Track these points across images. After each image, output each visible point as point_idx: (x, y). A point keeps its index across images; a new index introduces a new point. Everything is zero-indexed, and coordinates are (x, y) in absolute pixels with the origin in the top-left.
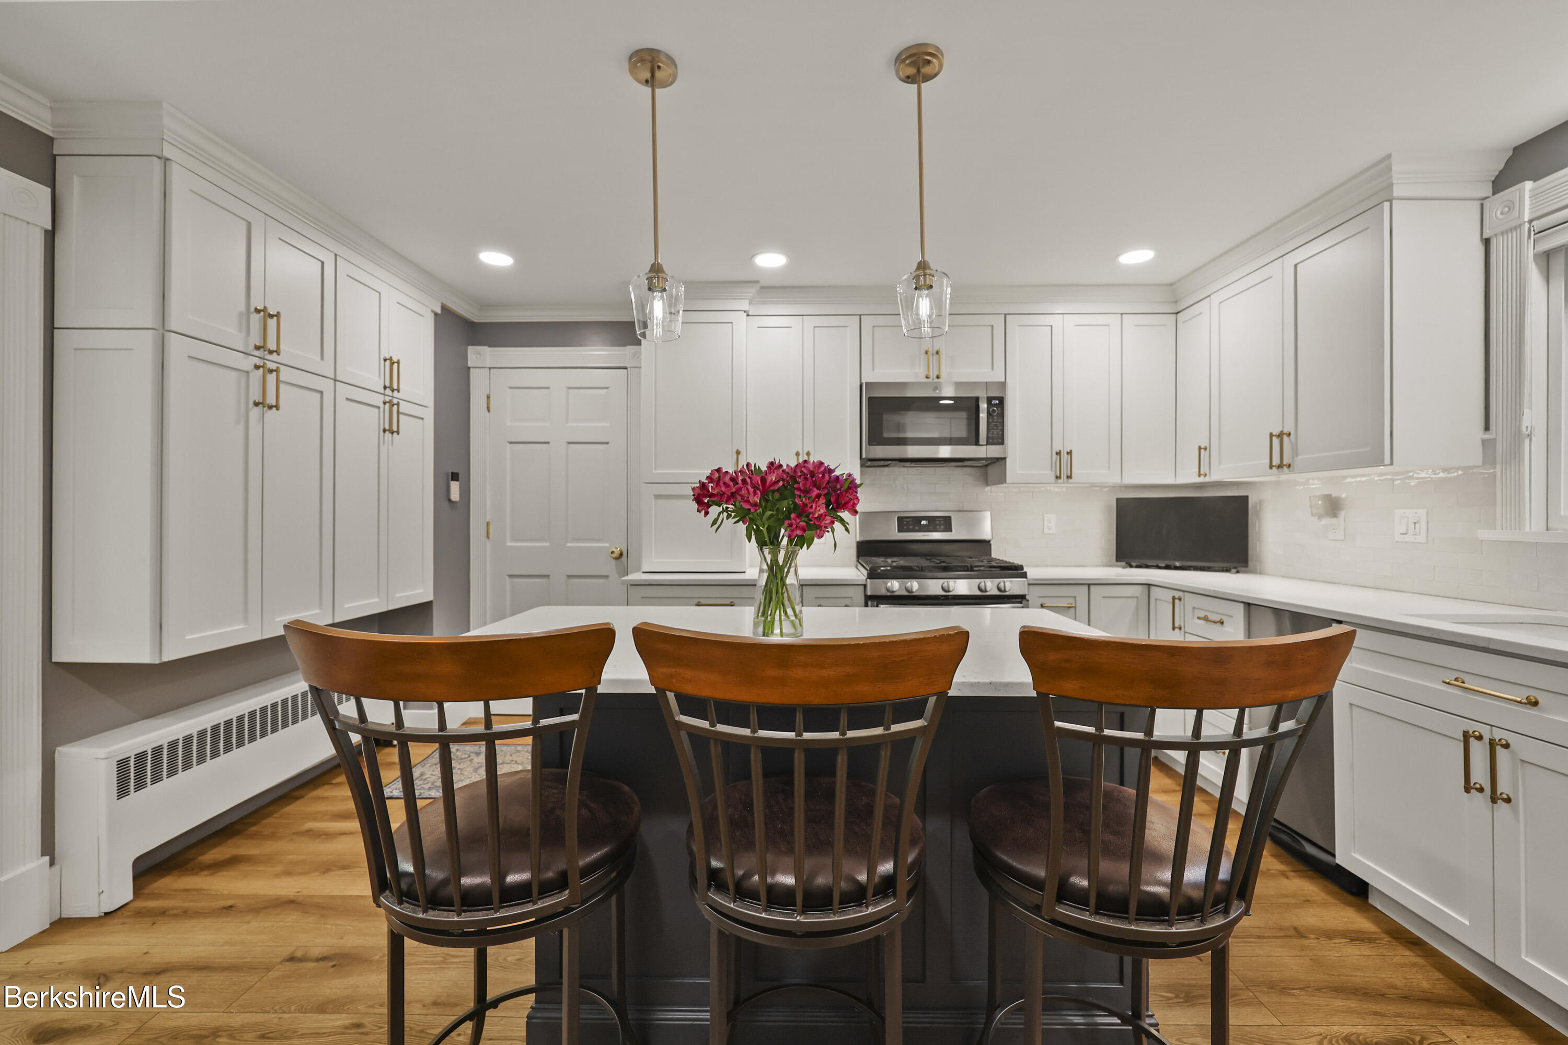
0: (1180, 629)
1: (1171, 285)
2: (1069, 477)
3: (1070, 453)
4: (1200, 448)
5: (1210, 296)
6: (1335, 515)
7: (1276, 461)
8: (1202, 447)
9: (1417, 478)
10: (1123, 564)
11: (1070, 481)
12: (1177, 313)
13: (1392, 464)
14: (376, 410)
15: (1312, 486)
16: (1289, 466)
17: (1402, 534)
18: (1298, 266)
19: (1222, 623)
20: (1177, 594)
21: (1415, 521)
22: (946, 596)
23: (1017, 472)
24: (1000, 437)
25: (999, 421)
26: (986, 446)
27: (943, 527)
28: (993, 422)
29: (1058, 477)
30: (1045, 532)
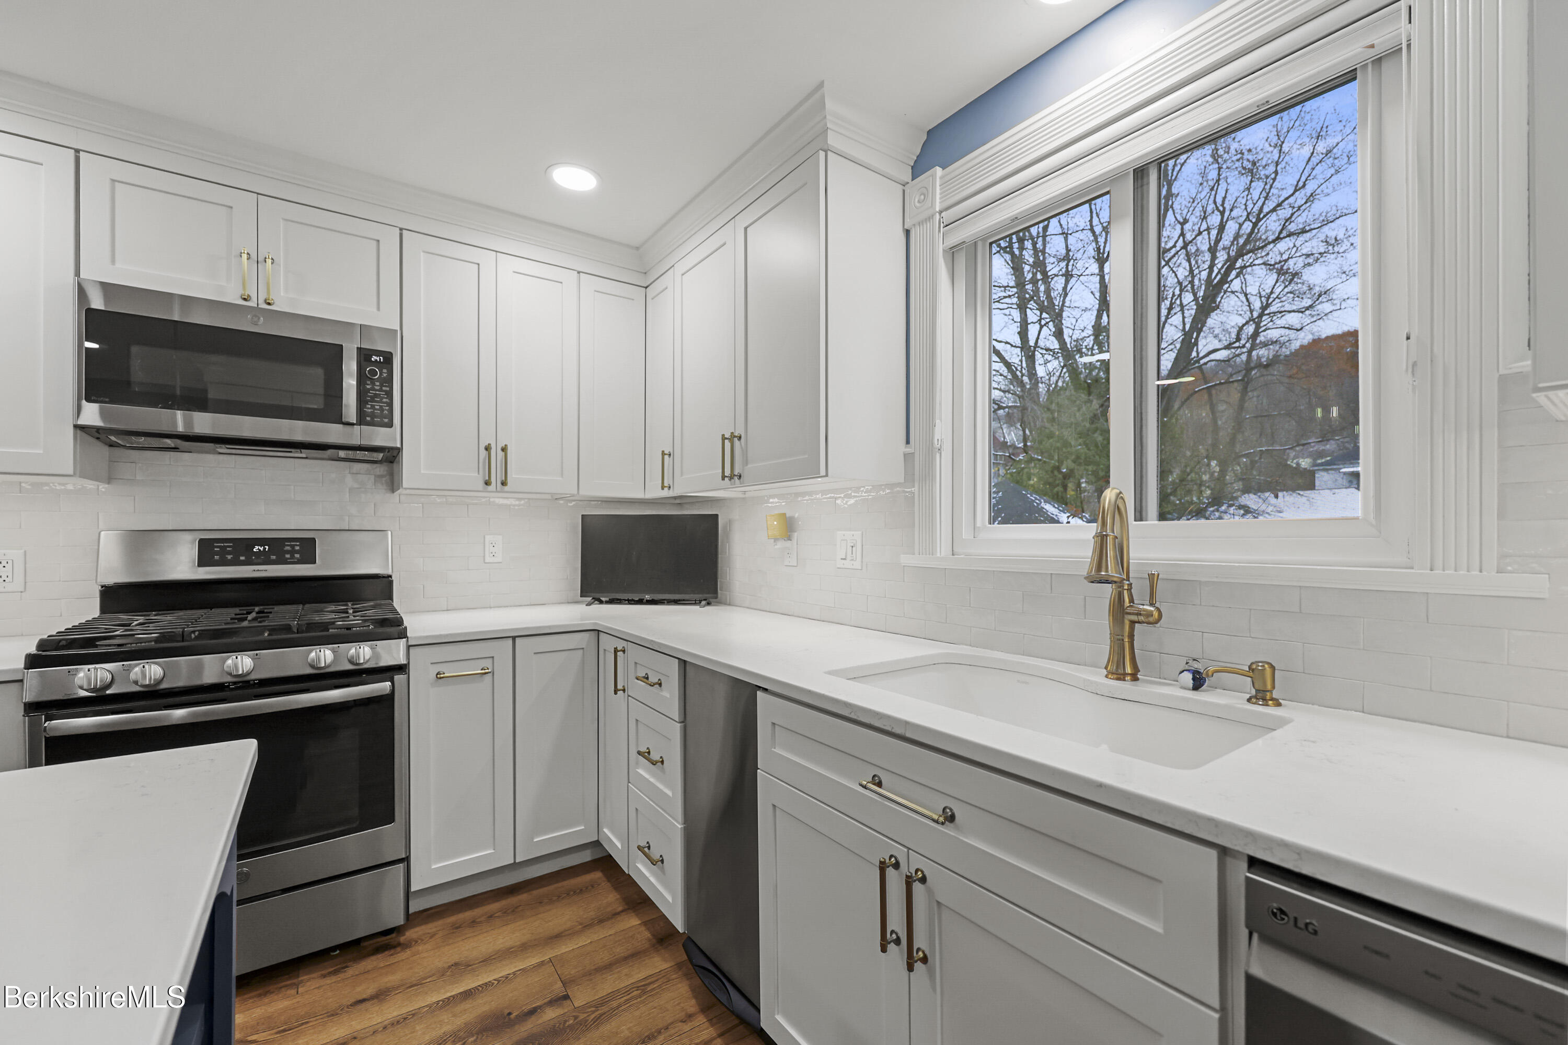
0: (624, 690)
1: (637, 248)
2: (504, 483)
3: (504, 449)
4: (663, 454)
5: (673, 266)
6: (789, 538)
7: (728, 472)
8: (666, 452)
9: (855, 497)
10: (589, 599)
11: (506, 488)
12: (646, 288)
13: (827, 475)
15: (770, 505)
16: (740, 476)
17: (842, 559)
18: (748, 229)
19: (660, 685)
20: (620, 645)
21: (852, 545)
22: (235, 683)
23: (422, 472)
24: (382, 416)
25: (384, 388)
26: (357, 428)
27: (297, 556)
28: (373, 389)
29: (487, 483)
30: (487, 561)
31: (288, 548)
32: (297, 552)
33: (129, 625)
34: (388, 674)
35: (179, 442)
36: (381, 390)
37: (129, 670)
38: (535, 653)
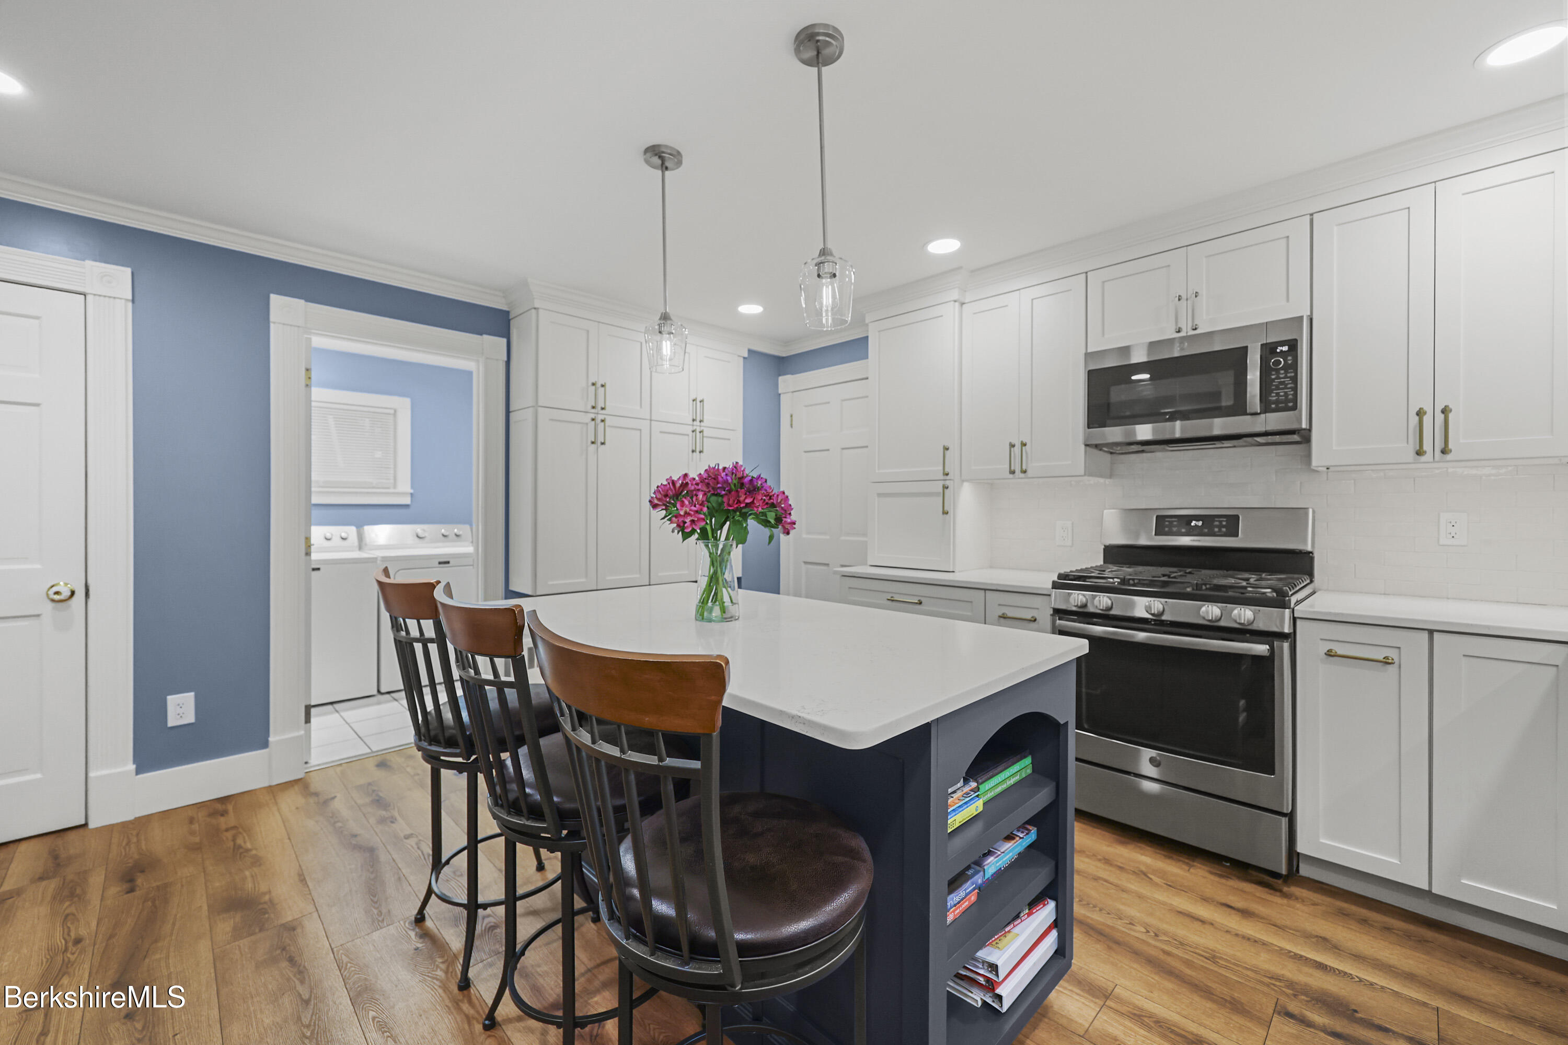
2: (1444, 452)
3: (1444, 412)
11: (1449, 457)
14: (687, 437)
22: (1155, 620)
23: (1334, 448)
24: (1287, 401)
25: (1289, 375)
26: (1263, 416)
27: (1224, 530)
28: (1278, 378)
29: (1420, 453)
30: (1442, 542)
31: (1217, 523)
32: (1224, 526)
33: (1104, 571)
34: (1270, 639)
35: (1140, 448)
36: (1286, 377)
37: (1094, 597)
38: (1464, 655)
